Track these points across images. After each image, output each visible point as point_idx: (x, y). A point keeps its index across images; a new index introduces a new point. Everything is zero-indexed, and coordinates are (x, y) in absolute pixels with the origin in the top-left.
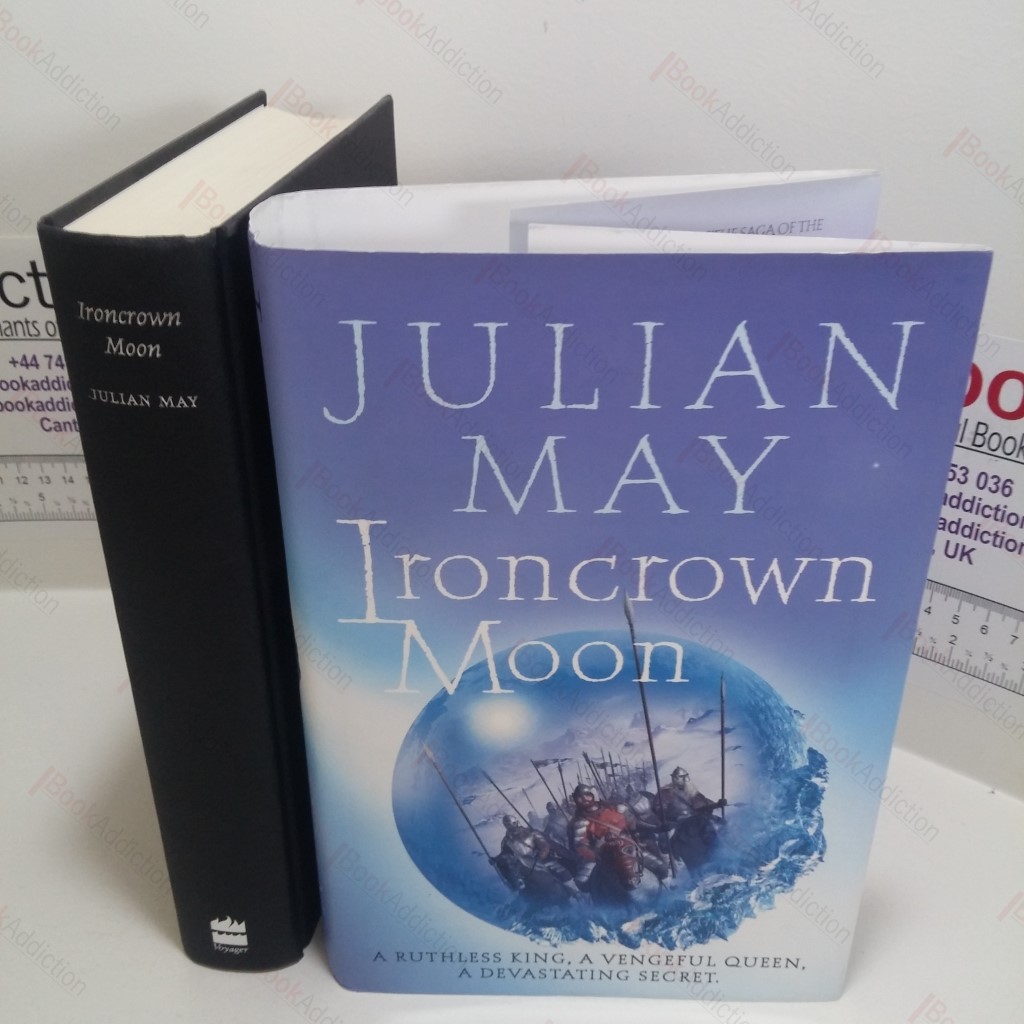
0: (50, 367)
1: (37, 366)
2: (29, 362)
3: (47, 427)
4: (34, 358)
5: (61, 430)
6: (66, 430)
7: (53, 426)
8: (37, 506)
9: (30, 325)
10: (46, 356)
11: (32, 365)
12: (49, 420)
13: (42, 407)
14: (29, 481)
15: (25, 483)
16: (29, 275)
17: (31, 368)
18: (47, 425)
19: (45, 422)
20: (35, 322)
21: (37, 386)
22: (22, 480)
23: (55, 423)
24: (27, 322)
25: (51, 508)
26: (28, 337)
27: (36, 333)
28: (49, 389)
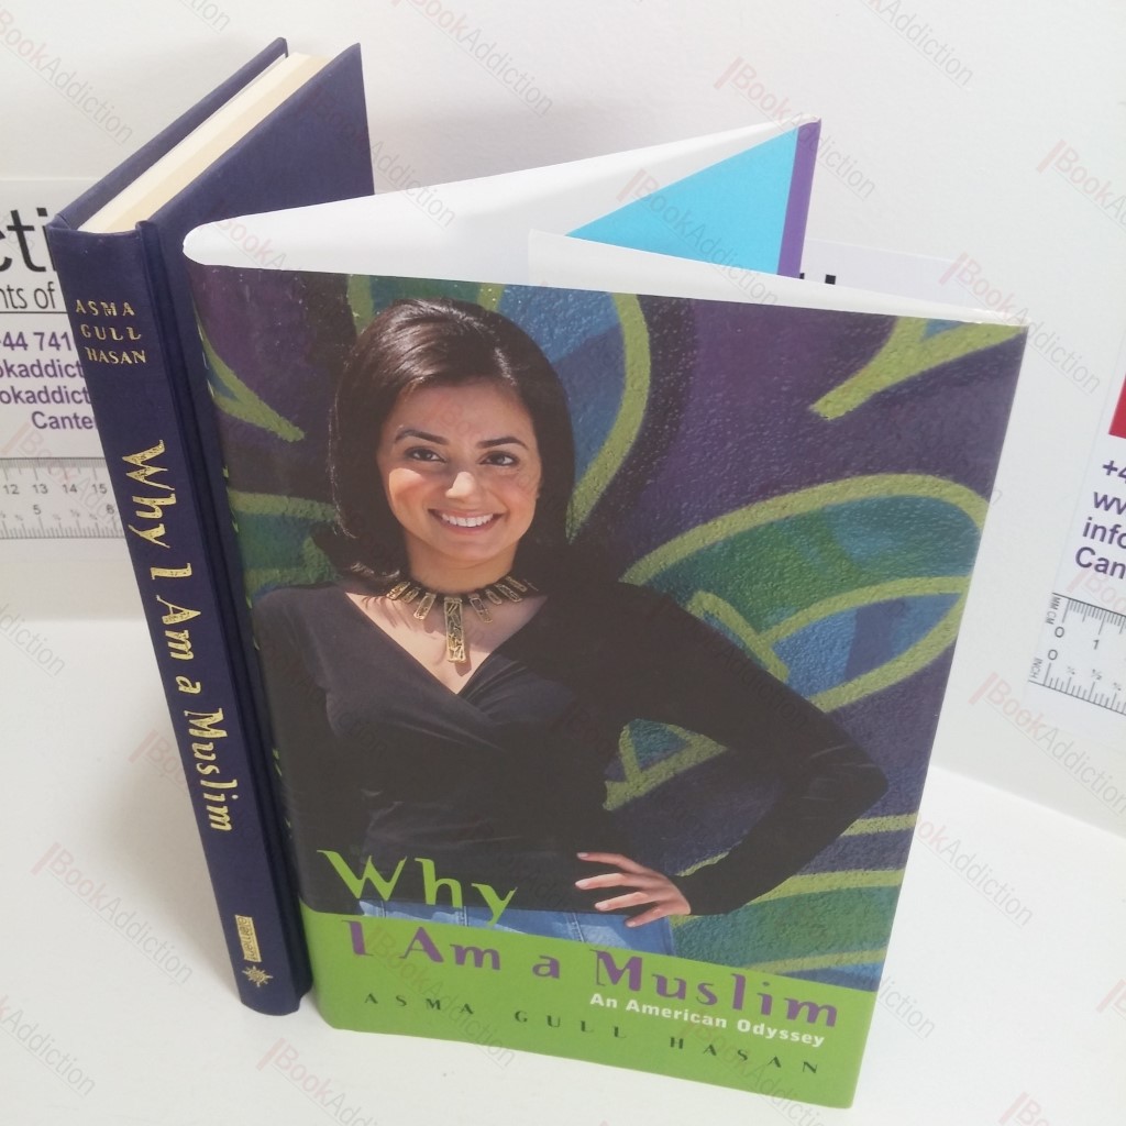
0: (41, 348)
1: (25, 346)
2: (14, 342)
3: (41, 424)
4: (21, 336)
5: (58, 427)
6: (64, 427)
7: (48, 422)
8: (31, 521)
9: (14, 293)
10: (36, 334)
11: (18, 345)
12: (42, 415)
13: (33, 397)
14: (19, 490)
15: (14, 493)
16: (10, 228)
17: (16, 348)
18: (40, 420)
19: (37, 416)
20: (19, 290)
21: (26, 371)
22: (11, 489)
23: (51, 418)
24: (9, 290)
25: (49, 523)
26: (12, 309)
27: (23, 305)
28: (41, 375)
